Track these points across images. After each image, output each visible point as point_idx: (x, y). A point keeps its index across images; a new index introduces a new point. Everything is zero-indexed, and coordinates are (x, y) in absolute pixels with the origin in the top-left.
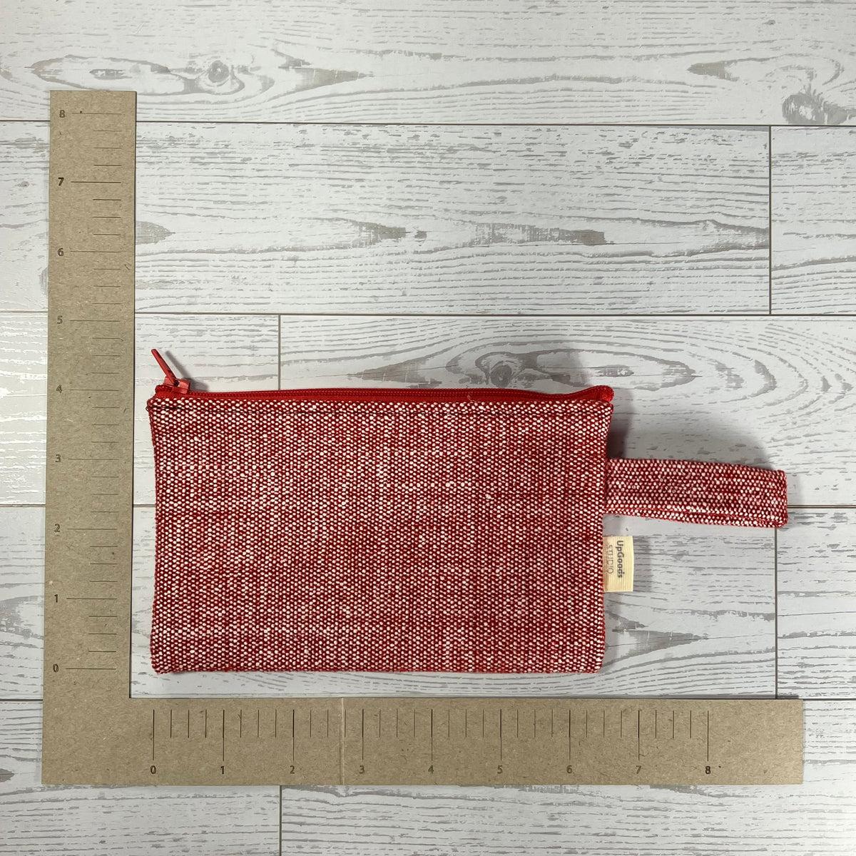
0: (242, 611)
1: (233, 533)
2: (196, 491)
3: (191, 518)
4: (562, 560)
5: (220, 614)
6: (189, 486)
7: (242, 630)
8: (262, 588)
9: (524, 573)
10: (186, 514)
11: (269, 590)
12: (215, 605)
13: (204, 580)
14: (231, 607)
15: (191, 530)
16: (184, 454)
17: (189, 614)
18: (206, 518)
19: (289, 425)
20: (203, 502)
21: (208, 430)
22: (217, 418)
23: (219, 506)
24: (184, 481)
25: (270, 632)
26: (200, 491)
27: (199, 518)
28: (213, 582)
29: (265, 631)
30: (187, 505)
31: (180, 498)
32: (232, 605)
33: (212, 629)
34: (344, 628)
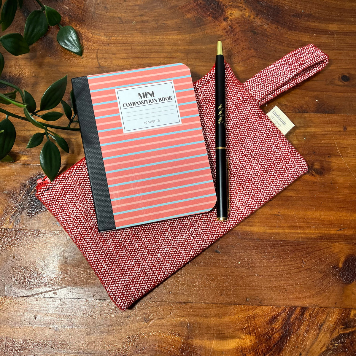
0: (142, 255)
3: (90, 231)
4: (257, 134)
5: (133, 263)
6: (79, 218)
7: (147, 263)
8: (143, 239)
9: (246, 152)
10: (86, 231)
11: (147, 238)
12: (128, 260)
13: (115, 253)
14: (136, 256)
15: (94, 236)
16: (67, 206)
17: (119, 272)
20: (90, 221)
21: (70, 188)
22: (70, 180)
24: (75, 218)
25: (161, 255)
26: (85, 217)
27: (93, 229)
28: (120, 252)
29: (159, 256)
30: (84, 227)
31: (78, 226)
32: (136, 255)
33: (134, 272)
34: (191, 230)
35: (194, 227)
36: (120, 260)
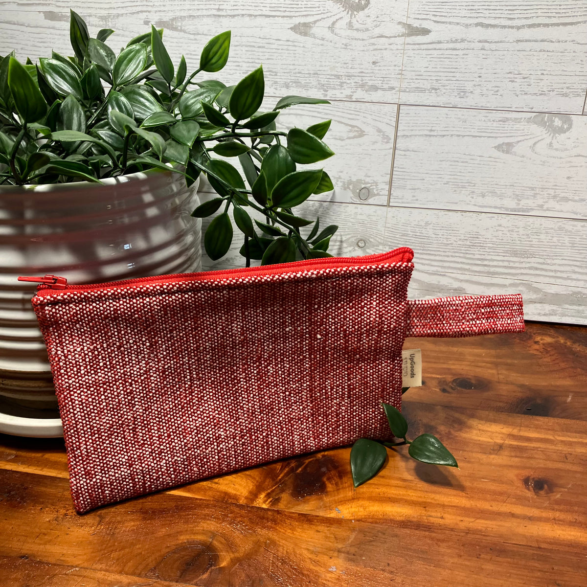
0: (140, 453)
1: (122, 396)
2: (86, 367)
3: (85, 390)
5: (124, 460)
6: (79, 365)
7: (143, 467)
8: (153, 431)
10: (80, 388)
11: (159, 431)
12: (118, 454)
13: (106, 437)
14: (131, 452)
15: (87, 400)
16: (71, 339)
17: (99, 465)
18: (98, 388)
19: (156, 305)
20: (93, 376)
21: (87, 317)
22: (93, 307)
23: (107, 377)
24: (74, 362)
25: (166, 463)
26: (89, 367)
27: (92, 389)
28: (113, 437)
29: (162, 464)
30: (79, 380)
31: (73, 375)
32: (132, 450)
33: (119, 472)
34: (221, 446)
35: (227, 444)
36: (109, 449)
